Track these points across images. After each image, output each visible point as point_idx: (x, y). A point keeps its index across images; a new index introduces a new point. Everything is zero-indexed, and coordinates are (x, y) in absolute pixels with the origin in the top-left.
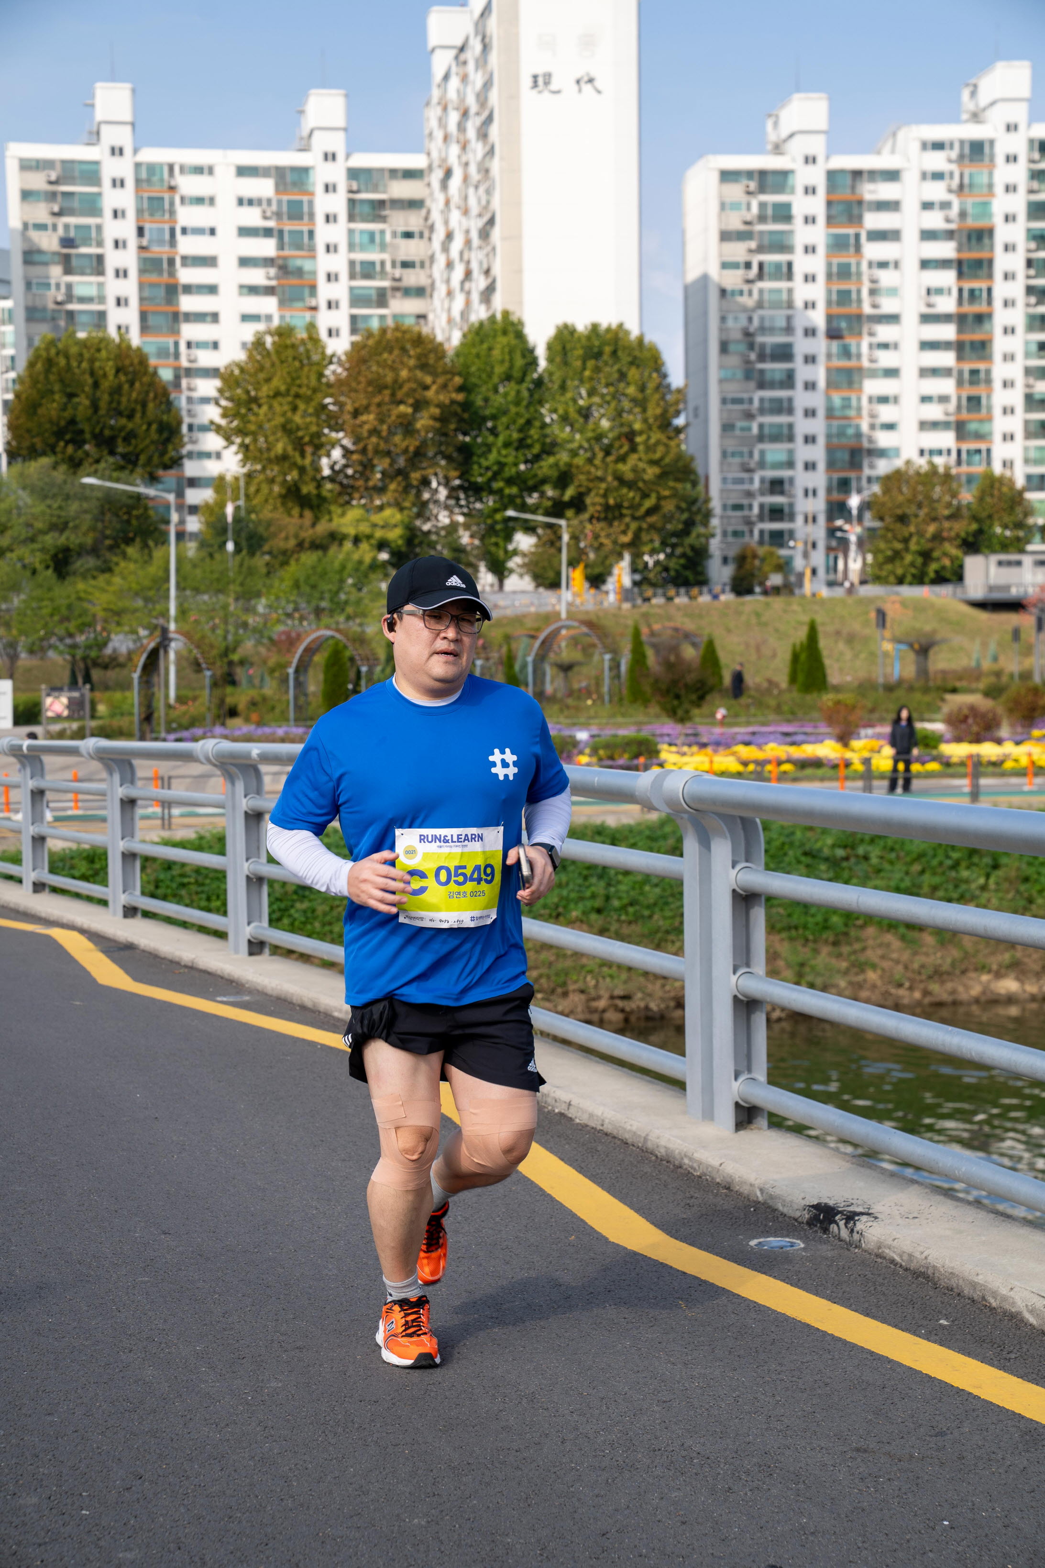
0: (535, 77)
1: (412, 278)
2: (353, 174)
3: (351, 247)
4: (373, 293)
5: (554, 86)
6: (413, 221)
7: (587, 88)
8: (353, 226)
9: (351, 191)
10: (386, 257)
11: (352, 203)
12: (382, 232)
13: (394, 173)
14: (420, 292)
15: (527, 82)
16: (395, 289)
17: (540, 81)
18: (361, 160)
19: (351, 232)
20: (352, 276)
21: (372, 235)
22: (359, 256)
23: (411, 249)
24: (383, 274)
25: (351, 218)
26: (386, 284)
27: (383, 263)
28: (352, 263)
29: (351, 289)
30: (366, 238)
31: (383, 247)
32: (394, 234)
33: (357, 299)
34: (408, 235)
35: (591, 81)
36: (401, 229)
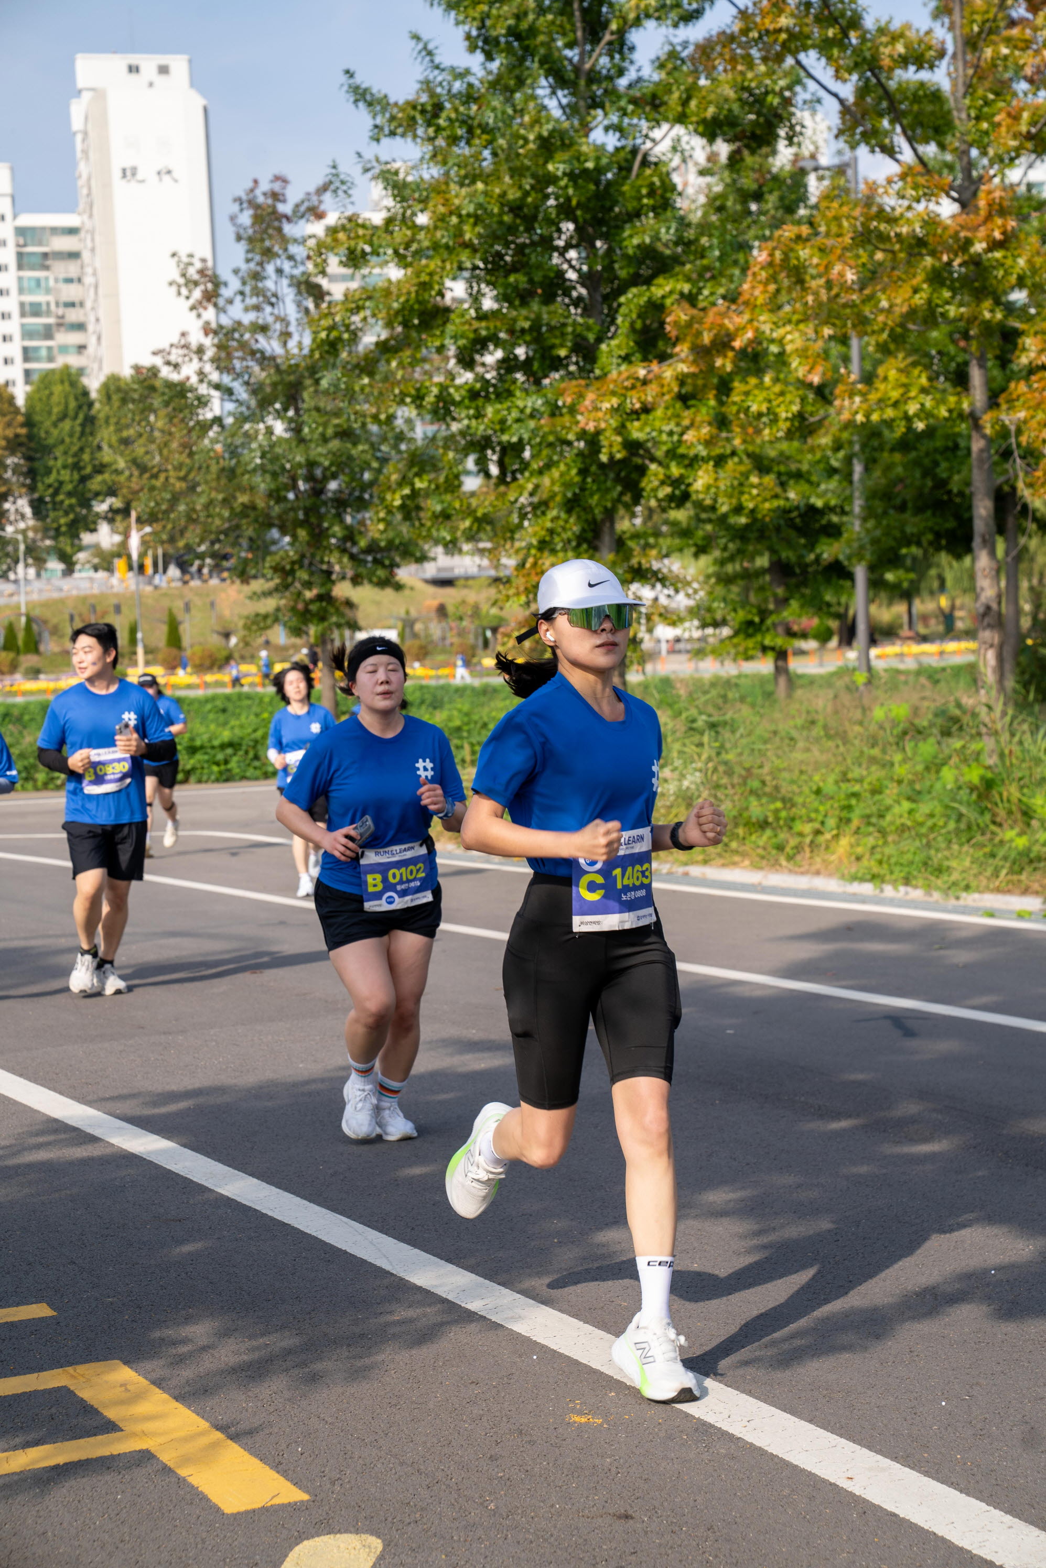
0: (124, 171)
1: (73, 316)
2: (21, 232)
3: (21, 291)
4: (41, 328)
5: (140, 176)
6: (72, 269)
7: (166, 178)
8: (22, 273)
9: (18, 245)
10: (51, 298)
11: (20, 255)
12: (47, 279)
13: (55, 231)
14: (80, 327)
15: (117, 174)
16: (59, 325)
17: (128, 173)
18: (27, 220)
19: (20, 279)
20: (23, 314)
21: (38, 281)
22: (28, 299)
23: (71, 292)
24: (48, 313)
25: (20, 267)
26: (51, 320)
27: (48, 304)
28: (22, 305)
29: (23, 325)
30: (33, 284)
31: (48, 291)
32: (56, 280)
33: (27, 333)
34: (69, 281)
35: (169, 172)
36: (62, 276)
